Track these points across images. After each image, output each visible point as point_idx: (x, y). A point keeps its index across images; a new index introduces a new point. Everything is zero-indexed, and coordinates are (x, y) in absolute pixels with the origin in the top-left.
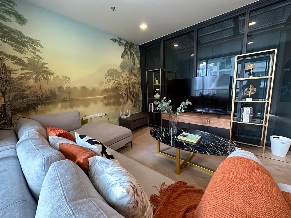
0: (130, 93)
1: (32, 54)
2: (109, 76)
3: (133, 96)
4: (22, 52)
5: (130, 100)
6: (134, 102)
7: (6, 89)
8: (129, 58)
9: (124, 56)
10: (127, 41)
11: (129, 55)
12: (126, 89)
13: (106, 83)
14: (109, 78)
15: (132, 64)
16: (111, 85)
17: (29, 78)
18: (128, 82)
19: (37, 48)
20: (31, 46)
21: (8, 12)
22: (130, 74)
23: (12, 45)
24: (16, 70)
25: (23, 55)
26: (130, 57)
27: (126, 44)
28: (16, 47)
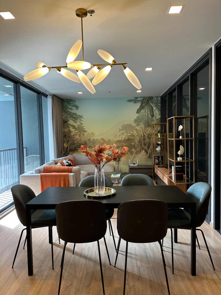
0: (145, 144)
1: (79, 123)
2: (122, 130)
3: (149, 147)
4: (75, 123)
5: (144, 151)
6: (148, 154)
7: (69, 140)
8: (145, 112)
9: (140, 111)
10: (144, 97)
11: (146, 109)
12: (140, 140)
13: (119, 136)
14: (123, 132)
15: (150, 116)
16: (124, 137)
17: (77, 135)
18: (142, 134)
19: (82, 119)
20: (79, 119)
21: (73, 106)
22: (145, 127)
23: (73, 120)
24: (73, 131)
25: (76, 124)
26: (147, 110)
27: (143, 100)
28: (74, 121)
